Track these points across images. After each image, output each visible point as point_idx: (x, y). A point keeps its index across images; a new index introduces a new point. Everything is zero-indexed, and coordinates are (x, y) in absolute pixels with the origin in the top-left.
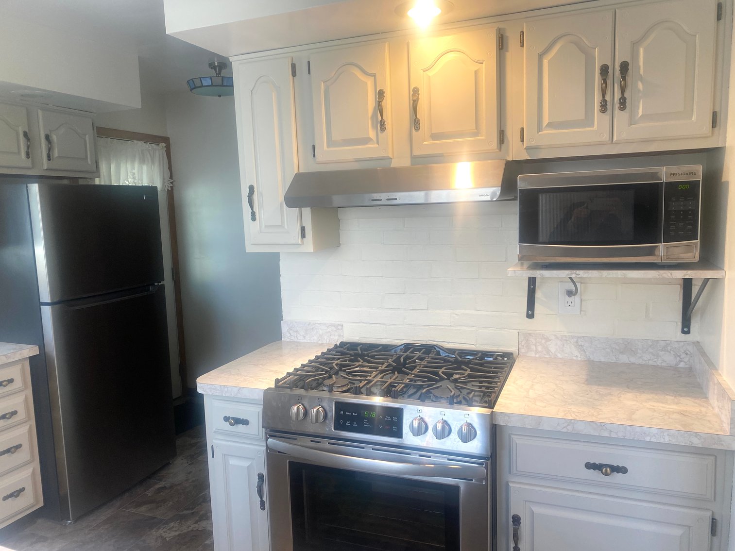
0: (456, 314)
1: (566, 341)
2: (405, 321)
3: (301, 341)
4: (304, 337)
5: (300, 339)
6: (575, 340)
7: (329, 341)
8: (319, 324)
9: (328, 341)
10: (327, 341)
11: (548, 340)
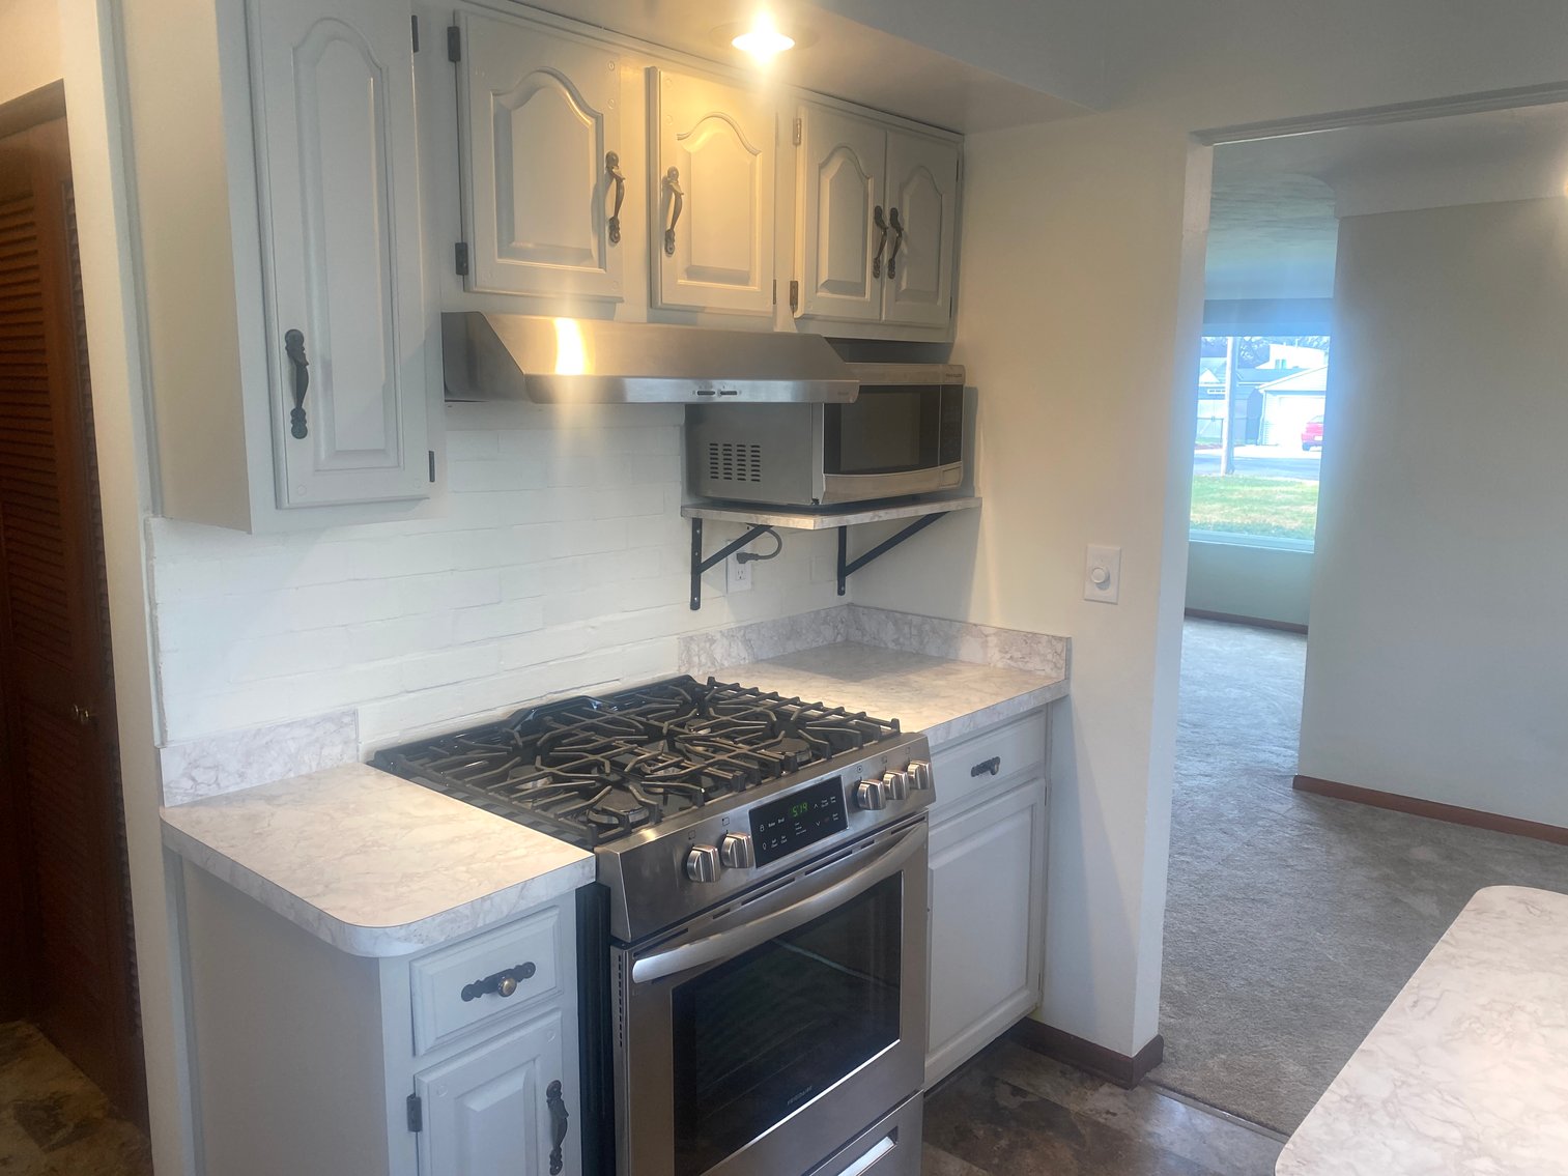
0: (593, 627)
1: (733, 636)
2: (502, 663)
3: (232, 789)
4: (242, 775)
5: (228, 787)
6: (742, 632)
7: (318, 764)
8: (288, 725)
9: (314, 764)
10: (310, 767)
11: (712, 641)
